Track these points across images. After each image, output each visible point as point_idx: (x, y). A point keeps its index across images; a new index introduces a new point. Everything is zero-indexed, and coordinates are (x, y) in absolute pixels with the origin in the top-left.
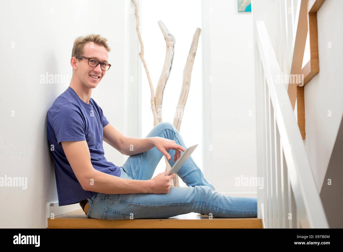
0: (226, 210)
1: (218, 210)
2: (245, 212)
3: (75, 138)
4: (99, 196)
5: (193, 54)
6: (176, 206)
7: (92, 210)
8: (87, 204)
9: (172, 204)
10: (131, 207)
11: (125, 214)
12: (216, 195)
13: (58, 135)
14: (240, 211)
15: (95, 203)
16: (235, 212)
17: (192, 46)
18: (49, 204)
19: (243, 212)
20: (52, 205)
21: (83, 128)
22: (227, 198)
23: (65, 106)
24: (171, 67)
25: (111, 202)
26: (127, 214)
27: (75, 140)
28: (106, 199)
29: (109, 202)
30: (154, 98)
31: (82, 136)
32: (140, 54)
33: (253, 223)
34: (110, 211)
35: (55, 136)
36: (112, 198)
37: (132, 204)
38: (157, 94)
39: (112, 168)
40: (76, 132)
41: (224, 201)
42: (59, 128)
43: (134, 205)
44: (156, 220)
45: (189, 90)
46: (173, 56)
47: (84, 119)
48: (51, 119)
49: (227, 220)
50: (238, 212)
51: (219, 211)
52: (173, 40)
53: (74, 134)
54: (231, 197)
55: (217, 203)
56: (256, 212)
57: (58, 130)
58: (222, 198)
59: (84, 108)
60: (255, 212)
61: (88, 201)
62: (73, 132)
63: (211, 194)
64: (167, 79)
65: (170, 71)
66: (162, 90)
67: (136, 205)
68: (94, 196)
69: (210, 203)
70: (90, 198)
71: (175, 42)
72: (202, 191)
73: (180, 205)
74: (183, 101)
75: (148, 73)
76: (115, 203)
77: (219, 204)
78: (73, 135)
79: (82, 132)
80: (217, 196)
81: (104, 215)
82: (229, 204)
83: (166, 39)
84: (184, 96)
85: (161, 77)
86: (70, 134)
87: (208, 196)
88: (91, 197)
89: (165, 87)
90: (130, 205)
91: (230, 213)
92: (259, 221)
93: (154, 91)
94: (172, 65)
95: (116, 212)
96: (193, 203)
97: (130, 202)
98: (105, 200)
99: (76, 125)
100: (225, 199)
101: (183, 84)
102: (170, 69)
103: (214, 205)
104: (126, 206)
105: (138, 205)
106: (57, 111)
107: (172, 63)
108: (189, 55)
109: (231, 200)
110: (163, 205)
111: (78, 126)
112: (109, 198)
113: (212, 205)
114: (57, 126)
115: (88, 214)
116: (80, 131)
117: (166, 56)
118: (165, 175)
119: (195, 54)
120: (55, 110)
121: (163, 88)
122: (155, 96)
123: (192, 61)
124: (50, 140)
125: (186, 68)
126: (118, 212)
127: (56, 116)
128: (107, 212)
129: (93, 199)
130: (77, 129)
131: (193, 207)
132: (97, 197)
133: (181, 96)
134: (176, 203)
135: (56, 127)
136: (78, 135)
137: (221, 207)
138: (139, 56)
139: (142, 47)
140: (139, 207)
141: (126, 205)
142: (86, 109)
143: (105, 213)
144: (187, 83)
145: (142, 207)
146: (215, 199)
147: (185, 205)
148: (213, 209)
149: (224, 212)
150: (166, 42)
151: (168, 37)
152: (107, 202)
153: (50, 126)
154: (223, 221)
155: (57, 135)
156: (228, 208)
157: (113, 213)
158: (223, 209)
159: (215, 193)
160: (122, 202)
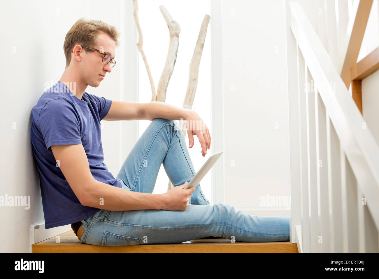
0: (252, 233)
1: (243, 232)
2: (275, 235)
3: (69, 141)
4: (97, 218)
5: (201, 45)
6: (192, 228)
7: (87, 234)
8: (81, 227)
9: (187, 225)
10: (137, 230)
11: (129, 239)
12: (240, 214)
13: (48, 137)
14: (269, 233)
15: (92, 226)
16: (263, 234)
17: (200, 36)
18: (33, 226)
19: (273, 235)
20: (37, 227)
21: (78, 128)
22: (253, 218)
23: (55, 101)
24: (175, 60)
25: (112, 224)
26: (132, 239)
27: (69, 144)
28: (105, 220)
29: (109, 224)
30: (156, 97)
31: (77, 138)
32: (138, 45)
33: (286, 249)
34: (111, 235)
35: (43, 139)
36: (113, 220)
37: (138, 227)
38: (159, 92)
39: (112, 182)
40: (70, 133)
41: (249, 222)
42: (49, 128)
43: (141, 228)
44: (167, 245)
45: (196, 88)
46: (178, 47)
47: (78, 118)
48: (36, 118)
49: (255, 246)
50: (267, 234)
51: (244, 234)
52: (177, 28)
53: (68, 136)
54: (258, 216)
55: (241, 224)
56: (289, 234)
57: (48, 131)
58: (248, 218)
59: (79, 106)
60: (287, 234)
61: (82, 223)
62: (67, 133)
63: (234, 213)
64: (171, 74)
65: (174, 65)
66: (165, 88)
67: (143, 228)
68: (90, 217)
69: (233, 224)
70: (85, 220)
71: (180, 31)
72: (224, 210)
73: (197, 227)
74: (190, 101)
75: (147, 67)
76: (116, 225)
77: (244, 225)
78: (67, 138)
79: (77, 133)
80: (241, 216)
81: (103, 241)
82: (255, 225)
83: (170, 27)
84: (191, 95)
85: (164, 71)
86: (63, 136)
87: (231, 215)
88: (86, 218)
89: (168, 84)
90: (136, 227)
91: (257, 236)
92: (294, 246)
93: (155, 88)
94: (176, 57)
95: (117, 237)
96: (212, 224)
97: (136, 224)
98: (104, 222)
99: (69, 124)
100: (251, 219)
101: (190, 80)
102: (175, 62)
103: (238, 227)
104: (130, 229)
105: (146, 228)
106: (45, 108)
107: (176, 56)
108: (196, 46)
109: (259, 220)
110: (176, 227)
111: (72, 126)
112: (109, 219)
113: (236, 226)
114: (46, 126)
115: (82, 239)
116: (74, 132)
117: (170, 48)
118: (183, 189)
119: (203, 45)
120: (42, 107)
121: (166, 85)
122: (156, 95)
123: (200, 53)
124: (35, 146)
125: (193, 62)
126: (120, 237)
127: (44, 114)
128: (107, 237)
129: (88, 221)
130: (72, 130)
131: (212, 229)
132: (94, 218)
133: (188, 94)
134: (193, 225)
135: (44, 128)
136: (72, 137)
137: (247, 229)
138: (137, 47)
139: (141, 37)
140: (147, 230)
141: (131, 227)
142: (80, 107)
143: (104, 239)
144: (194, 80)
145: (150, 229)
146: (239, 219)
147: (203, 227)
148: (237, 232)
149: (250, 235)
150: (170, 31)
151: (173, 25)
152: (107, 224)
153: (36, 127)
154: (250, 246)
155: (46, 138)
156: (255, 230)
157: (115, 238)
158: (248, 232)
159: (239, 212)
160: (126, 224)
